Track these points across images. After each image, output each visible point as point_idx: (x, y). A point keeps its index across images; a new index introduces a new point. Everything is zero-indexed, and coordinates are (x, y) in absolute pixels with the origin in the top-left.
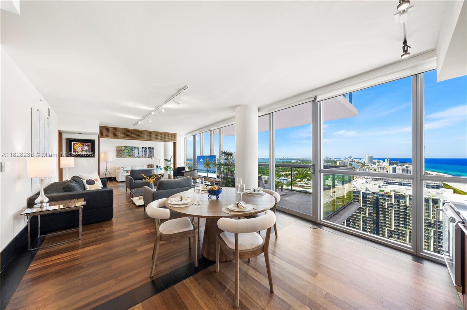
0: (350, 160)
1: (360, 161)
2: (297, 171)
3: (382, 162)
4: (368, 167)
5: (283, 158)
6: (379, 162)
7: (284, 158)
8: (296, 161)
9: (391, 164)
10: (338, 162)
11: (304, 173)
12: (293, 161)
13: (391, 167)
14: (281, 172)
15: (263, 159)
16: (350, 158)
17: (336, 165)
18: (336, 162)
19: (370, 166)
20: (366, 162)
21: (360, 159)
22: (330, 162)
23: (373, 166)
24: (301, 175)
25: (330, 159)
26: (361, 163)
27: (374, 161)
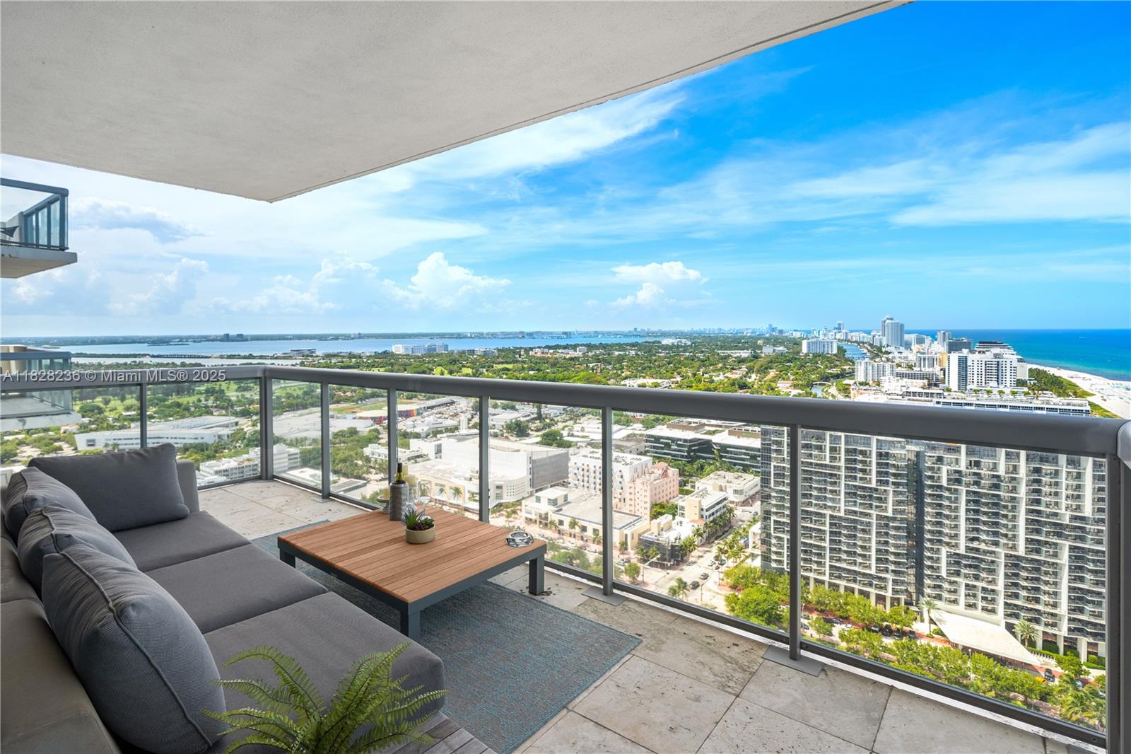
0: (838, 336)
1: (867, 338)
2: (679, 374)
3: (928, 340)
4: (890, 356)
5: (635, 329)
6: (920, 341)
7: (639, 330)
8: (675, 341)
9: (953, 347)
10: (805, 343)
11: (700, 381)
12: (666, 341)
13: (954, 357)
14: (626, 378)
15: (565, 333)
16: (839, 329)
17: (799, 352)
18: (797, 343)
19: (896, 354)
20: (884, 343)
21: (868, 333)
22: (782, 343)
23: (906, 353)
24: (691, 387)
25: (781, 332)
26: (871, 345)
27: (907, 337)
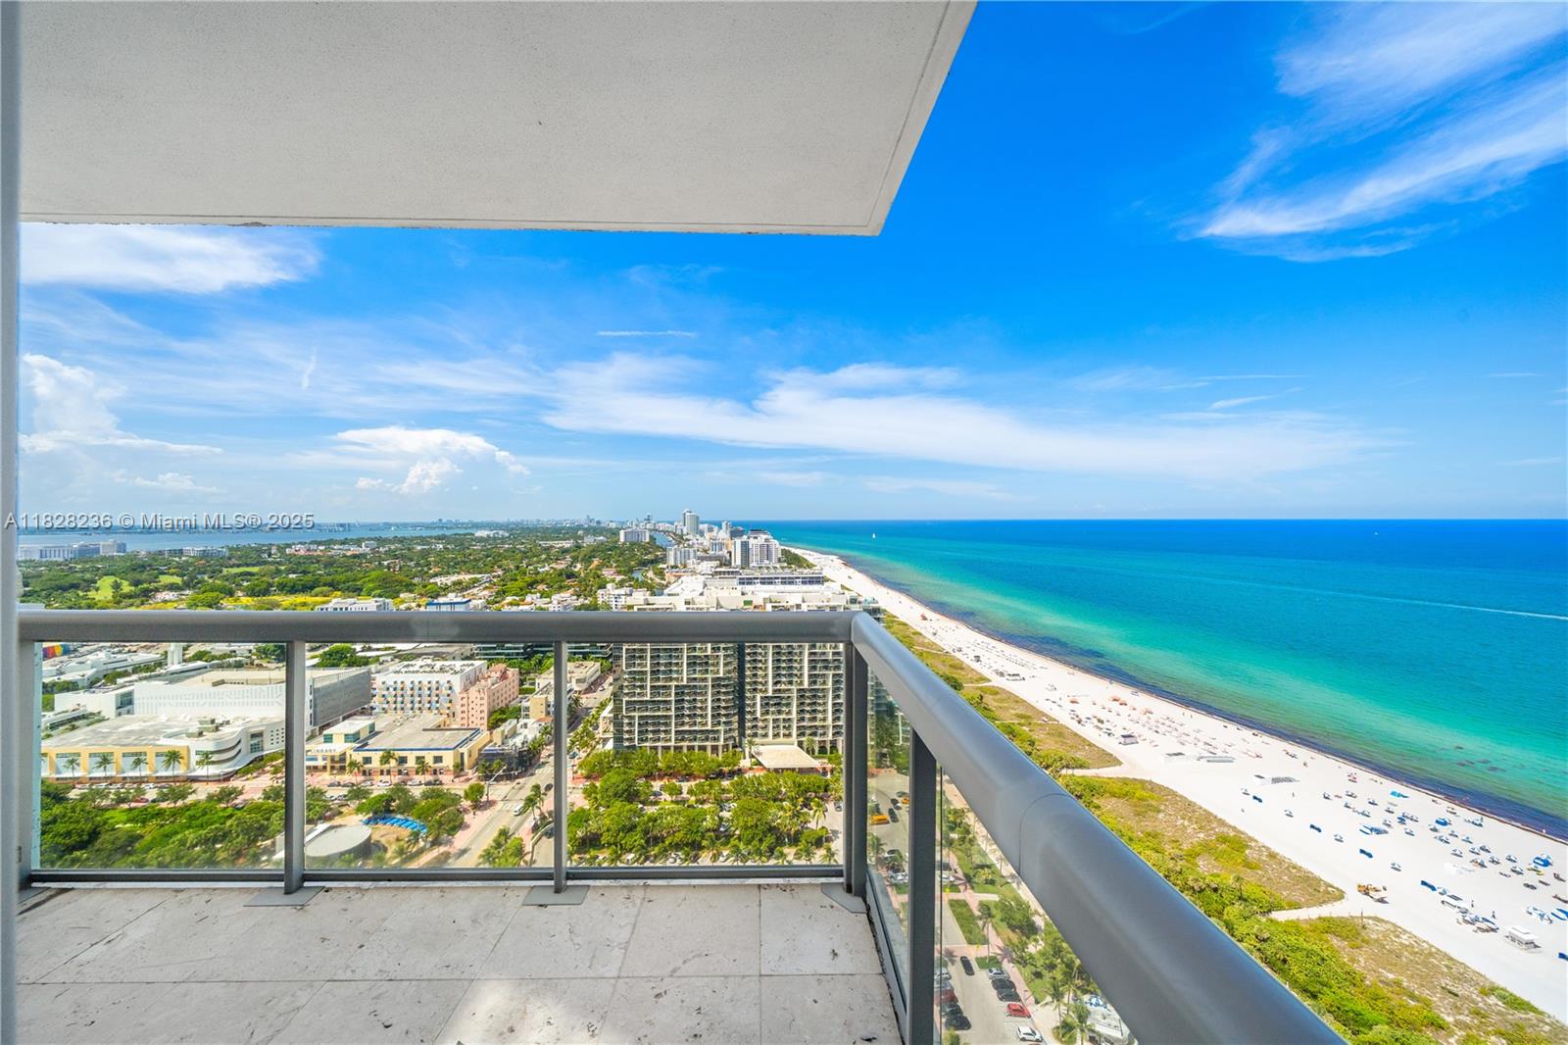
0: (648, 526)
1: (671, 528)
2: (499, 567)
3: (716, 528)
4: (690, 542)
5: (440, 520)
6: (710, 530)
7: (444, 521)
8: (491, 534)
9: (734, 534)
10: (622, 533)
11: (525, 574)
12: (479, 534)
13: (738, 541)
14: (436, 575)
16: (648, 520)
17: (617, 542)
18: (615, 533)
19: (695, 541)
20: (685, 532)
21: (672, 523)
22: (601, 534)
23: (701, 540)
24: (516, 580)
25: (598, 522)
26: (675, 534)
27: (701, 526)
